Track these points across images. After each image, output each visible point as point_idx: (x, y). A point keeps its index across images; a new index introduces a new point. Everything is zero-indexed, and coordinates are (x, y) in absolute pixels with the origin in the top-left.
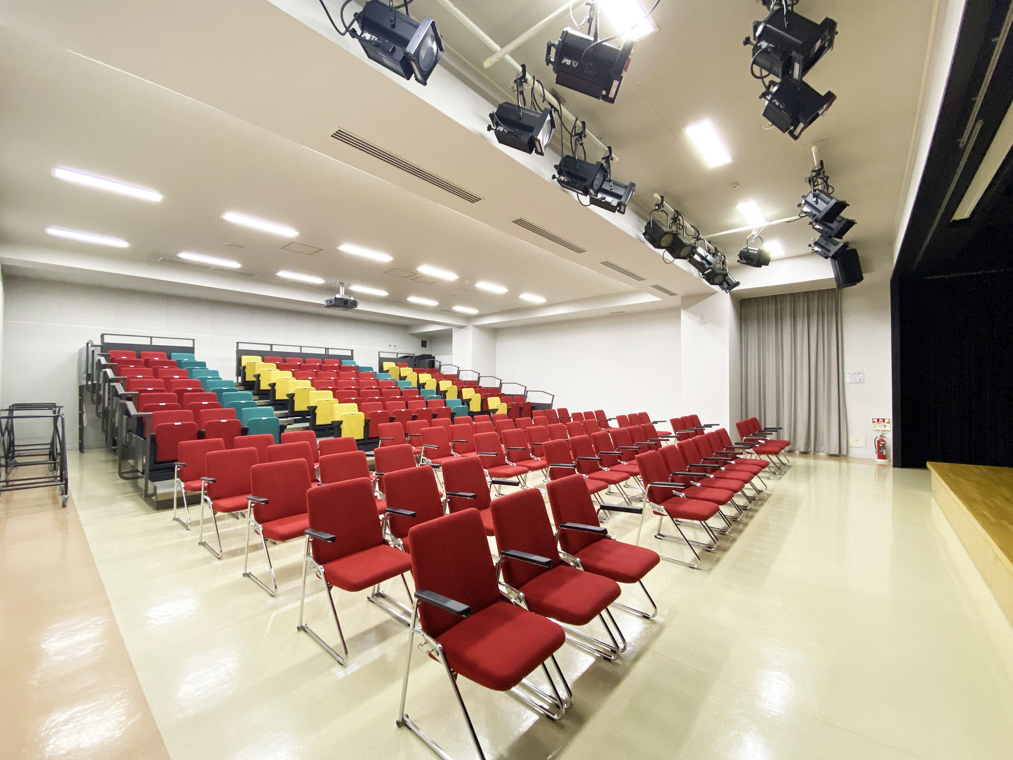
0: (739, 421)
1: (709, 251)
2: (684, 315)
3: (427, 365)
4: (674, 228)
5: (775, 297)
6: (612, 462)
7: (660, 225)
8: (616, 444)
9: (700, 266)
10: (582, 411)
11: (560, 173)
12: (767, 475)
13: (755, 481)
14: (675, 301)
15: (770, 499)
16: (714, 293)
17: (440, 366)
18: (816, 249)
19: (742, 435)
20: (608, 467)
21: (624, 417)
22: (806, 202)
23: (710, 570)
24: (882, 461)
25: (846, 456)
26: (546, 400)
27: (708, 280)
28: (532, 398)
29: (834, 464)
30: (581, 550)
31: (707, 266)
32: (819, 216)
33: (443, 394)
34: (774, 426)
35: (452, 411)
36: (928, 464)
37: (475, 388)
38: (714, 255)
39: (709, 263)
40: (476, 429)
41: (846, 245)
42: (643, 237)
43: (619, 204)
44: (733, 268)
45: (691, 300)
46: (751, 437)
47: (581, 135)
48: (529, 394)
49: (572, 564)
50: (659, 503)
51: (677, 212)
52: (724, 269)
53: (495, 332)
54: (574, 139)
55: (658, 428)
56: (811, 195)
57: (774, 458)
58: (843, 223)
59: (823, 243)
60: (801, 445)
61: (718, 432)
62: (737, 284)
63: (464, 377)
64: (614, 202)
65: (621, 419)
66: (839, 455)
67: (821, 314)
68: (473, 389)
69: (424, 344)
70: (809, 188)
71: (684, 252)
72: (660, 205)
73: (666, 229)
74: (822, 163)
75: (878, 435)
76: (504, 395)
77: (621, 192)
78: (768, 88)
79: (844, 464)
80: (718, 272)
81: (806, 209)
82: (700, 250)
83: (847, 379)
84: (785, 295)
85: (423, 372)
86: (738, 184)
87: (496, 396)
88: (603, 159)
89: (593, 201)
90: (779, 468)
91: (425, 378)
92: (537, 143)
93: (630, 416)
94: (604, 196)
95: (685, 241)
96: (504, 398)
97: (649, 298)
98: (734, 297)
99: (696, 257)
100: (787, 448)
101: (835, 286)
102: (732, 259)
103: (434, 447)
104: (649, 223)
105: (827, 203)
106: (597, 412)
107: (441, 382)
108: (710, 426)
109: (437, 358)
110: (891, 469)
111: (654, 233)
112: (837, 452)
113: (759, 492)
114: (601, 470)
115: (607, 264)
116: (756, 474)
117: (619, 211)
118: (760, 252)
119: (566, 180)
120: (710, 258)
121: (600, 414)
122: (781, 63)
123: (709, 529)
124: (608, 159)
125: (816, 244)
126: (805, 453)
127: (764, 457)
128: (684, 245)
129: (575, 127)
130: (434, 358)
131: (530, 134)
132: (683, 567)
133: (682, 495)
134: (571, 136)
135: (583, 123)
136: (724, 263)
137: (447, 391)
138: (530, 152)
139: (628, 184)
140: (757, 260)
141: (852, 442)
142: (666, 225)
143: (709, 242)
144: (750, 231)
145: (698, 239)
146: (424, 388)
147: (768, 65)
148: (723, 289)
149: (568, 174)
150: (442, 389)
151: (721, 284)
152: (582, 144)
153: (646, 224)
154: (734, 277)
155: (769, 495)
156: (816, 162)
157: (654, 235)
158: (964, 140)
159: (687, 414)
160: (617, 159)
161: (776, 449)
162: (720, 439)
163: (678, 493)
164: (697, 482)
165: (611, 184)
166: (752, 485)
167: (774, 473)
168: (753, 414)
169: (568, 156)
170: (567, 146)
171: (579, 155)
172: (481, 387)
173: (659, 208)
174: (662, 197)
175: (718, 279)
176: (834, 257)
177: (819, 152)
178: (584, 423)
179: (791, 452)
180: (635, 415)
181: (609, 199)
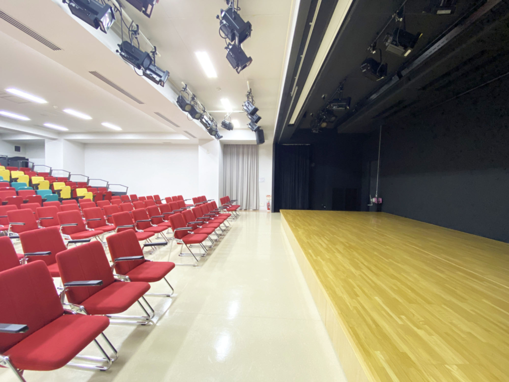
0: (222, 197)
1: (210, 119)
2: (200, 148)
3: (20, 164)
4: (192, 103)
5: (237, 145)
6: (159, 221)
7: (185, 99)
8: (162, 212)
9: (205, 125)
10: (145, 196)
11: (121, 50)
12: (231, 220)
13: (225, 222)
14: (196, 141)
15: (231, 230)
16: (213, 140)
17: (33, 166)
18: (250, 126)
19: (222, 204)
20: (156, 224)
21: (169, 198)
22: (245, 105)
23: (203, 265)
24: (268, 211)
25: (258, 210)
26: (123, 190)
27: (210, 133)
28: (112, 189)
29: (254, 213)
30: (130, 271)
31: (208, 126)
32: (249, 112)
33: (36, 186)
34: (235, 199)
35: (43, 198)
36: (280, 210)
37: (65, 182)
38: (212, 121)
39: (209, 124)
40: (62, 209)
41: (259, 127)
42: (176, 103)
43: (160, 81)
44: (220, 129)
45: (203, 142)
46: (226, 204)
47: (136, 32)
48: (110, 186)
49: (122, 280)
50: (180, 239)
51: (194, 95)
52: (216, 129)
53: (84, 145)
54: (131, 33)
55: (186, 203)
56: (247, 102)
57: (234, 212)
58: (257, 117)
59: (252, 124)
60: (244, 207)
61: (212, 203)
62: (222, 137)
63: (55, 174)
64: (158, 79)
65: (168, 199)
66: (256, 210)
67: (252, 154)
68: (63, 183)
69: (17, 149)
70: (246, 99)
71: (197, 116)
72: (185, 89)
73: (189, 102)
74: (251, 89)
75: (268, 201)
76: (90, 187)
77: (161, 74)
78: (228, 46)
79: (258, 213)
80: (214, 130)
81: (245, 108)
82: (205, 117)
83: (259, 181)
84: (240, 145)
85: (15, 169)
86: (220, 89)
87: (84, 187)
88: (151, 52)
89: (145, 74)
90: (236, 217)
91: (19, 174)
92: (101, 24)
93: (173, 197)
94: (152, 73)
95: (197, 111)
96: (90, 189)
97: (182, 138)
98: (221, 142)
99: (203, 120)
100: (239, 208)
101: (256, 144)
102: (219, 125)
103: (21, 224)
104: (179, 97)
105: (252, 107)
106: (155, 196)
107: (33, 178)
108: (210, 200)
109: (30, 160)
110: (271, 213)
111: (182, 102)
112: (255, 208)
113: (227, 227)
114: (152, 226)
115: (158, 114)
116: (225, 219)
117: (161, 84)
118: (230, 123)
119: (125, 56)
120: (210, 122)
121: (157, 197)
122: (231, 34)
123: (204, 247)
124: (154, 53)
125: (250, 124)
126: (246, 210)
127: (230, 213)
128: (197, 113)
129: (131, 25)
130: (28, 160)
131: (96, 16)
132: (190, 267)
133: (193, 233)
134: (129, 30)
135: (137, 26)
136: (216, 126)
137: (39, 184)
138: (97, 28)
139: (165, 71)
140: (228, 127)
141: (260, 205)
142: (188, 100)
143: (210, 114)
144: (225, 113)
145: (204, 111)
146: (17, 182)
147: (226, 33)
148: (216, 138)
149: (126, 52)
150: (34, 182)
151: (215, 135)
152: (136, 38)
153: (178, 96)
154: (220, 134)
155: (231, 228)
156: (249, 89)
157: (182, 103)
158: (292, 93)
159: (201, 195)
160: (160, 55)
161: (234, 209)
162: (213, 206)
163: (190, 232)
164: (200, 226)
165: (156, 68)
166: (224, 224)
167: (234, 219)
168: (228, 194)
169: (127, 42)
170: (126, 34)
171: (134, 43)
172: (71, 182)
173: (185, 90)
174: (186, 85)
175: (214, 133)
176: (255, 131)
177: (250, 84)
178: (145, 202)
179: (241, 210)
180: (176, 197)
181: (155, 76)
